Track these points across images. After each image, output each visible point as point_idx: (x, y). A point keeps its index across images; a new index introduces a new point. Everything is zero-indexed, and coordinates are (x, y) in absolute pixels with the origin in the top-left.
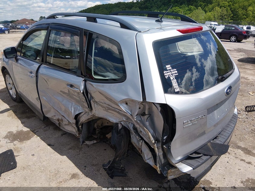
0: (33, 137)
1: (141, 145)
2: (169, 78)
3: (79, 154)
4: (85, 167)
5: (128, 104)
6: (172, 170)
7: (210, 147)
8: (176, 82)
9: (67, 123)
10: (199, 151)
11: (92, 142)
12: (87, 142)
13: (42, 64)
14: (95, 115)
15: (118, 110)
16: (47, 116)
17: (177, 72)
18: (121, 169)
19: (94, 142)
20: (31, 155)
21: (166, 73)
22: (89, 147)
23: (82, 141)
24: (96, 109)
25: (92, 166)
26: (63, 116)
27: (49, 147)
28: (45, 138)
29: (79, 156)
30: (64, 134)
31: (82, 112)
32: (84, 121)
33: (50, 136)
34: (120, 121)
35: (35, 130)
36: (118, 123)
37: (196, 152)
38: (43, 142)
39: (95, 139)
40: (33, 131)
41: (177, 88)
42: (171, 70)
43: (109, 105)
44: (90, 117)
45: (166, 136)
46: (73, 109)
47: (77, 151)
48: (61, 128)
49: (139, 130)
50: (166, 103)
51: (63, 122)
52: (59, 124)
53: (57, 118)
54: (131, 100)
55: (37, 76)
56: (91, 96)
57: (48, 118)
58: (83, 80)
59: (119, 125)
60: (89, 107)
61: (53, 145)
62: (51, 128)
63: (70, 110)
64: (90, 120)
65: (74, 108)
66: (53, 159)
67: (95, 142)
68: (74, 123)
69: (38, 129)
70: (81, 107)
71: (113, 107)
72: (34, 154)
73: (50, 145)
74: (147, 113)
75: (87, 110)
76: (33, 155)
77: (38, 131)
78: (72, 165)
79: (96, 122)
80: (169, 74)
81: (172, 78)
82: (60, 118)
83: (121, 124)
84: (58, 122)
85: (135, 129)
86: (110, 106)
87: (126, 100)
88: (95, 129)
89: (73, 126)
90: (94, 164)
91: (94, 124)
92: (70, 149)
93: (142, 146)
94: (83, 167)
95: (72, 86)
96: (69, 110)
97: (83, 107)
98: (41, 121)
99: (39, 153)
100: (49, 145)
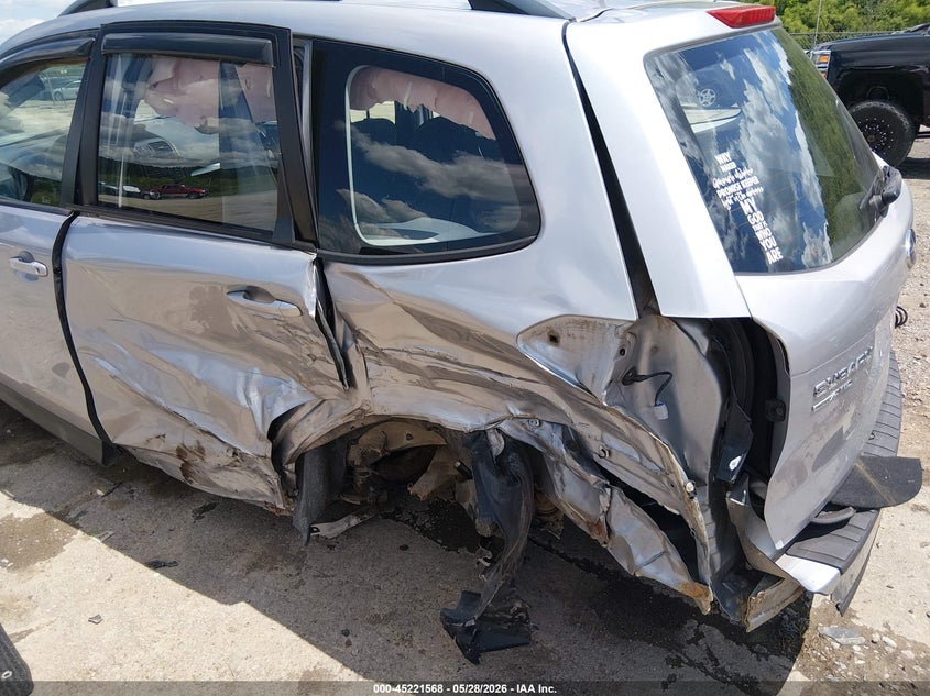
0: (70, 540)
1: (609, 508)
2: (736, 205)
3: (302, 582)
4: (346, 633)
5: (563, 340)
6: (767, 591)
7: (868, 476)
8: (764, 223)
9: (226, 458)
10: (840, 500)
11: (341, 526)
12: (324, 529)
13: (76, 214)
14: (366, 408)
15: (487, 376)
16: (119, 440)
17: (758, 182)
18: (512, 621)
19: (348, 522)
20: (84, 619)
21: (722, 187)
22: (332, 547)
23: (307, 528)
24: (373, 384)
25: (374, 623)
26: (209, 433)
27: (157, 575)
28: (125, 537)
29: (301, 589)
30: (205, 509)
31: (303, 405)
32: (310, 441)
33: (148, 527)
34: (492, 419)
35: (68, 509)
36: (485, 432)
37: (831, 506)
38: (121, 556)
39: (350, 510)
40: (61, 516)
41: (774, 248)
42: (738, 175)
43: (445, 359)
44: (341, 422)
45: (739, 459)
46: (255, 397)
47: (286, 571)
48: (195, 485)
49: (595, 447)
50: (749, 315)
51: (207, 460)
52: (185, 468)
53: (175, 446)
54: (576, 322)
55: (58, 272)
56: (349, 325)
57: (121, 449)
58: (313, 262)
59: (493, 438)
60: (341, 379)
61: (175, 564)
62: (139, 488)
63: (243, 402)
64: (339, 434)
65: (260, 392)
66: (190, 621)
67: (354, 521)
68: (265, 457)
69: (79, 503)
70: (294, 384)
71: (465, 366)
72: (98, 617)
73: (158, 562)
74: (643, 370)
75: (332, 392)
76: (96, 620)
77: (83, 513)
78: (287, 636)
79: (356, 441)
80: (732, 189)
81: (746, 208)
82: (190, 442)
83: (499, 430)
84: (179, 463)
85: (576, 445)
86: (449, 361)
87: (551, 323)
88: (350, 470)
89: (255, 471)
90: (377, 616)
91: (348, 448)
92: (253, 567)
93: (614, 510)
94: (336, 635)
95: (251, 292)
96: (239, 405)
97: (308, 378)
98: (83, 468)
99: (122, 606)
100: (155, 565)
